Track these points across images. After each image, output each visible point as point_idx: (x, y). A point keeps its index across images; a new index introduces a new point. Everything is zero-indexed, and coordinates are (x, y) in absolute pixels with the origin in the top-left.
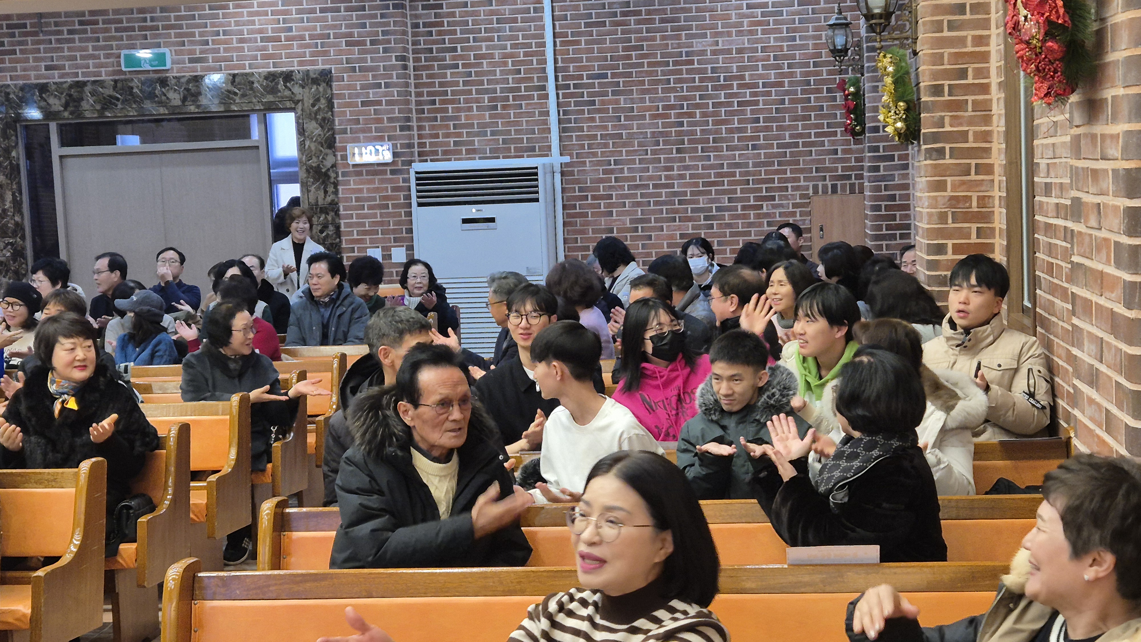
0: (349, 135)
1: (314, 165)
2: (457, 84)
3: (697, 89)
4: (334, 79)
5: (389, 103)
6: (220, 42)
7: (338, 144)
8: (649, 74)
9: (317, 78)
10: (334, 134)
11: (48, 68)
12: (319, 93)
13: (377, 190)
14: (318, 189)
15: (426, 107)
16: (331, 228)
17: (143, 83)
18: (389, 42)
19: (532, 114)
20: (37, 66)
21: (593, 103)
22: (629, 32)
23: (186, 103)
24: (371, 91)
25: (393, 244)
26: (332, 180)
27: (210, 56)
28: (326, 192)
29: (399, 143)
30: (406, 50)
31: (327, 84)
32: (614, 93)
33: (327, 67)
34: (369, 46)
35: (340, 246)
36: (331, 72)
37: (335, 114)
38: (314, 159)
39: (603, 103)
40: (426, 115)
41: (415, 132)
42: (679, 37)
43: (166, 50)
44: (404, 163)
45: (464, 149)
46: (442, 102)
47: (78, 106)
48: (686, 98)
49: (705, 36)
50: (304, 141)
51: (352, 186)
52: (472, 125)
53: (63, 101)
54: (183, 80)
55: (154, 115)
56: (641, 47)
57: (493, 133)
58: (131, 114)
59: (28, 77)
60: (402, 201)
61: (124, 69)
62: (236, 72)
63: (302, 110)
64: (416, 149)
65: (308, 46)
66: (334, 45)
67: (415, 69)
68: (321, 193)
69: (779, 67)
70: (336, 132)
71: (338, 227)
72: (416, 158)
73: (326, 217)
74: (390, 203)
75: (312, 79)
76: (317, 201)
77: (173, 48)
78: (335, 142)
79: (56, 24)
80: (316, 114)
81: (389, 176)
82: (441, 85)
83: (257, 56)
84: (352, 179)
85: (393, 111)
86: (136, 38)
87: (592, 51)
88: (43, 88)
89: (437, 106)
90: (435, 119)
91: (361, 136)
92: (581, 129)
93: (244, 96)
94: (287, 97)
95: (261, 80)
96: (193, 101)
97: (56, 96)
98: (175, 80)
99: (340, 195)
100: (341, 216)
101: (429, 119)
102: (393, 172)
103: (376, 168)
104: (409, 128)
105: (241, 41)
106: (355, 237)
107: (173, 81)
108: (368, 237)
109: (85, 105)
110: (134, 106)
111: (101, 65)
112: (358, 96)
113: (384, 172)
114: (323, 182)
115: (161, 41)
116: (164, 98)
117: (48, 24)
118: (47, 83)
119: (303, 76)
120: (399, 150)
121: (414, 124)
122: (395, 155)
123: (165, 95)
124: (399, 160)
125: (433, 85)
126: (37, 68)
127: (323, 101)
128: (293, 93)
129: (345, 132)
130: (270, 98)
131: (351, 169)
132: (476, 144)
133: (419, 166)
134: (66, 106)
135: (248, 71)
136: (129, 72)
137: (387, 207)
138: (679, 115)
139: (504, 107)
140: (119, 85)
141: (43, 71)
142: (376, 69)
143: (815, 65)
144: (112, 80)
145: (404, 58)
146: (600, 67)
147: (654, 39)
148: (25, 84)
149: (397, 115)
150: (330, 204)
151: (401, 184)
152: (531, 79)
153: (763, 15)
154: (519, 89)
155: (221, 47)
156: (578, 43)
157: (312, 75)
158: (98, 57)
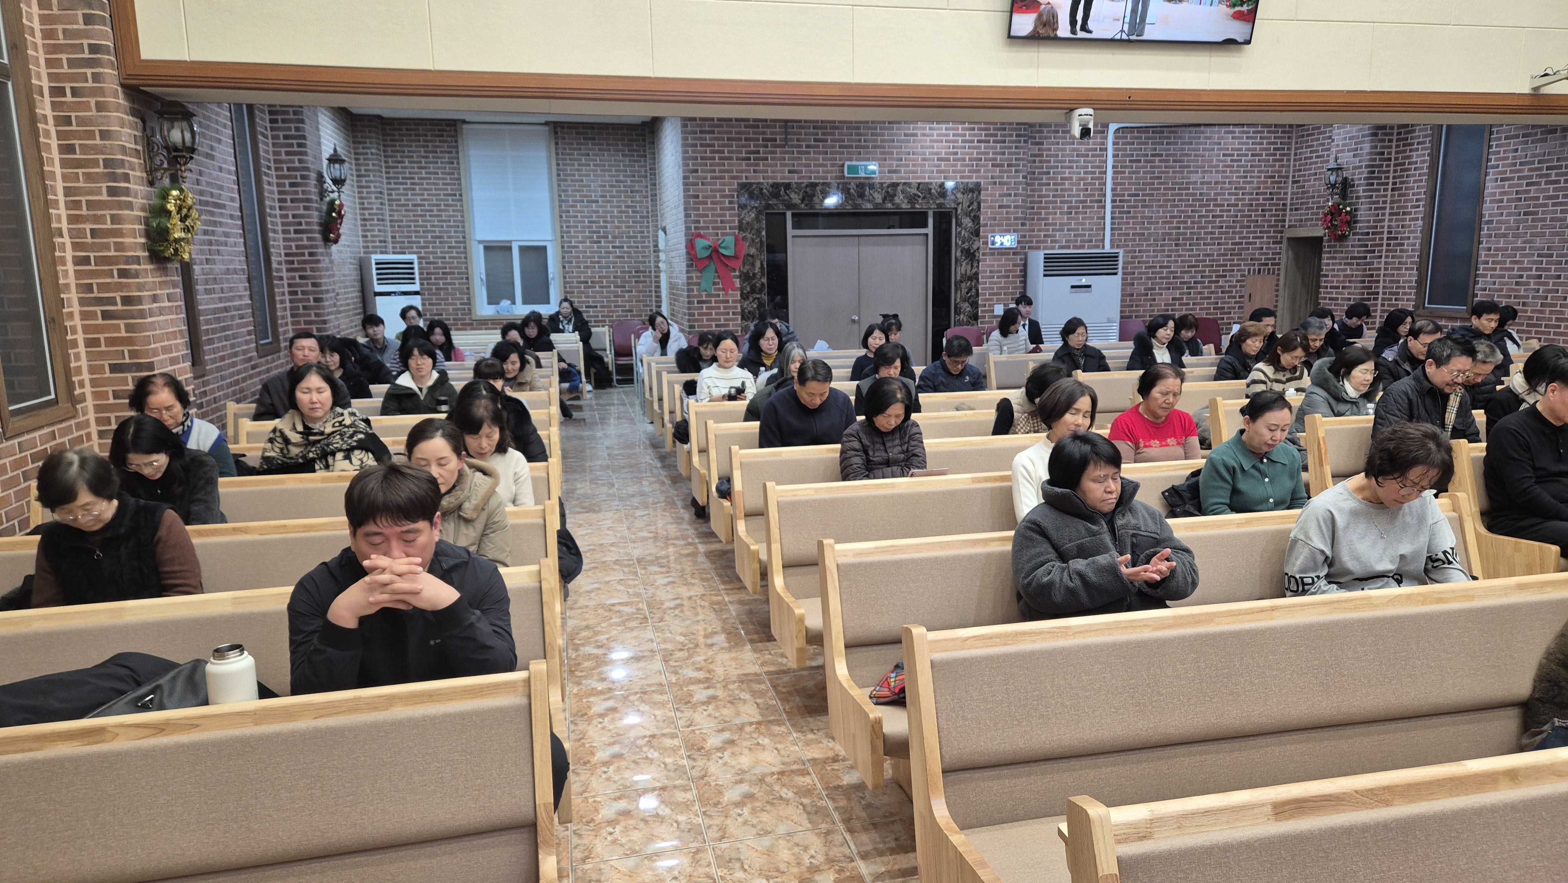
0: (989, 227)
1: (965, 248)
2: (1048, 196)
3: (1191, 206)
4: (983, 189)
5: (1015, 207)
6: (910, 160)
7: (982, 234)
8: (1164, 195)
9: (973, 188)
10: (979, 227)
11: (790, 172)
12: (973, 198)
13: (1002, 266)
14: (965, 264)
16: (973, 291)
17: (856, 186)
18: (1019, 165)
19: (1092, 218)
20: (783, 170)
21: (1129, 212)
22: (1155, 167)
23: (885, 201)
24: (1005, 199)
26: (977, 258)
27: (904, 169)
28: (972, 266)
29: (1020, 234)
30: (1026, 171)
31: (979, 192)
32: (1142, 206)
33: (978, 180)
34: (1006, 168)
36: (981, 184)
37: (982, 213)
38: (967, 244)
39: (1135, 212)
42: (1182, 172)
46: (1039, 208)
47: (811, 201)
48: (1183, 212)
49: (1197, 172)
50: (960, 231)
51: (988, 263)
52: (1055, 224)
53: (801, 196)
54: (885, 185)
55: (863, 209)
56: (1160, 178)
57: (1068, 230)
58: (847, 207)
59: (776, 178)
61: (846, 175)
62: (920, 181)
63: (962, 209)
65: (967, 165)
66: (984, 166)
68: (969, 267)
69: (1237, 194)
70: (981, 225)
71: (977, 291)
73: (971, 283)
75: (970, 188)
76: (964, 273)
77: (878, 162)
78: (979, 232)
79: (798, 140)
80: (970, 213)
81: (1011, 257)
82: (1039, 196)
83: (933, 170)
84: (990, 258)
85: (1017, 213)
86: (852, 153)
87: (1131, 178)
88: (787, 186)
91: (997, 228)
92: (1121, 229)
93: (924, 198)
94: (952, 200)
95: (937, 187)
96: (890, 200)
97: (796, 192)
98: (879, 185)
99: (981, 268)
100: (980, 283)
102: (1014, 254)
103: (1004, 250)
104: (1025, 225)
105: (924, 159)
106: (988, 297)
107: (877, 186)
110: (849, 202)
111: (828, 172)
112: (996, 201)
113: (1008, 254)
114: (971, 260)
115: (870, 156)
116: (871, 197)
117: (792, 140)
118: (792, 183)
119: (964, 186)
120: (1020, 239)
123: (872, 195)
124: (1020, 246)
126: (782, 172)
127: (975, 204)
128: (956, 197)
129: (986, 225)
131: (989, 251)
134: (803, 200)
135: (927, 181)
136: (850, 177)
137: (1008, 277)
138: (1178, 222)
139: (1076, 213)
140: (840, 186)
141: (787, 174)
142: (1009, 183)
143: (1257, 194)
144: (835, 183)
145: (1026, 177)
146: (1136, 189)
147: (1168, 172)
148: (774, 183)
149: (1020, 215)
150: (974, 274)
151: (1019, 262)
152: (1094, 195)
153: (1232, 161)
154: (1086, 201)
155: (911, 163)
156: (1124, 172)
157: (970, 186)
158: (826, 166)
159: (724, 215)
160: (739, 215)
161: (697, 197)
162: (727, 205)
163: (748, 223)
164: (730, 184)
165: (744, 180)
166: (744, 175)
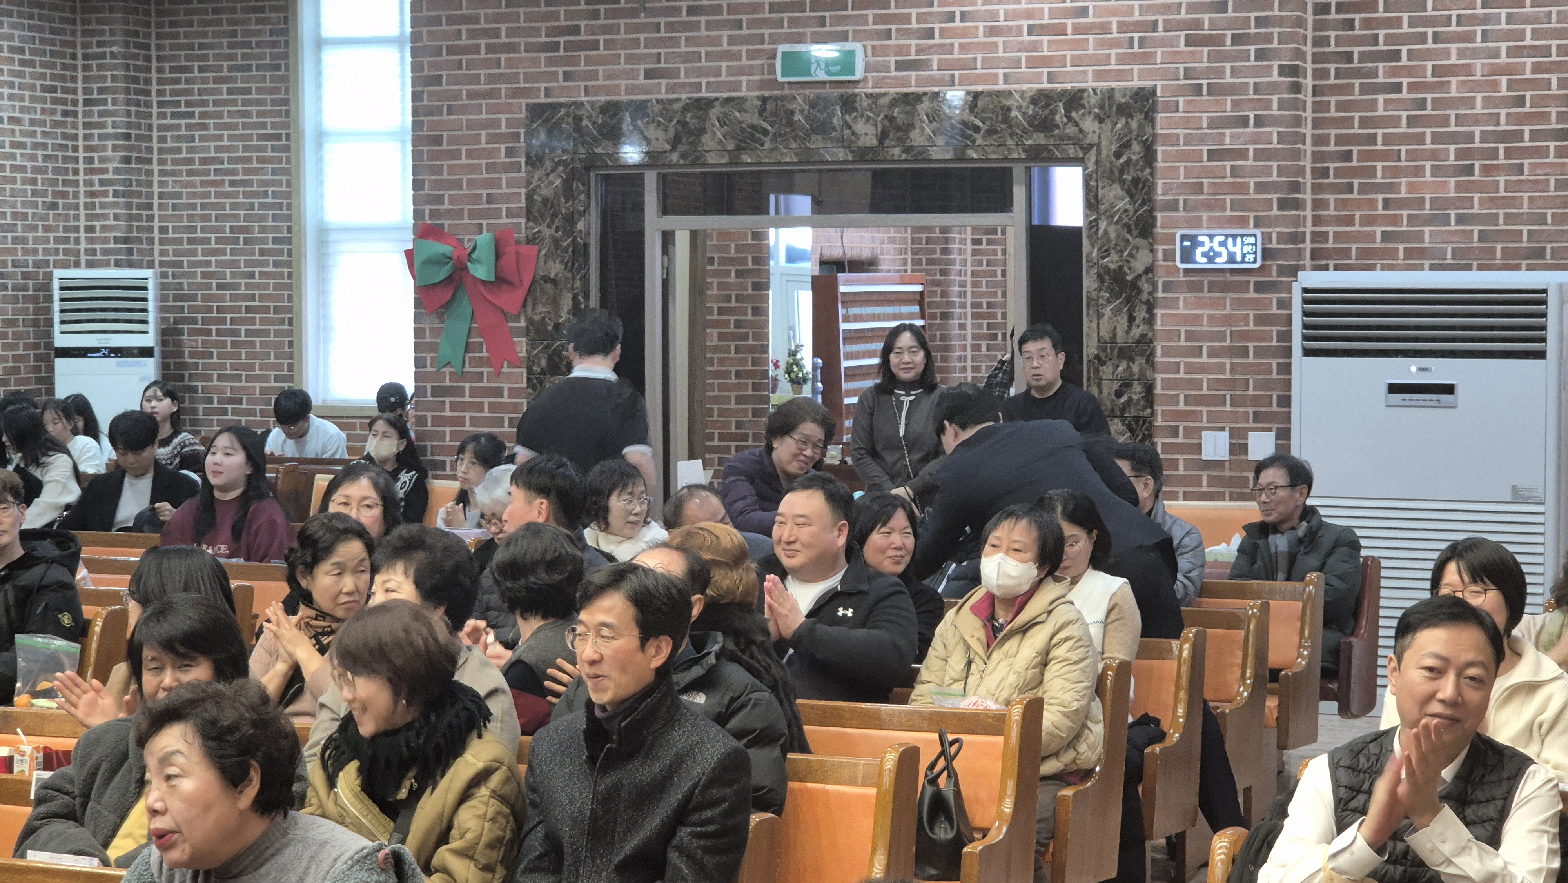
0: (1181, 214)
1: (1113, 266)
2: (1395, 122)
4: (1160, 106)
5: (1260, 155)
6: (954, 33)
7: (1159, 230)
9: (1126, 104)
10: (1151, 211)
11: (649, 74)
12: (1130, 131)
13: (1227, 320)
14: (1116, 312)
15: (1332, 165)
16: (1137, 387)
17: (813, 105)
18: (1268, 38)
20: (632, 69)
23: (887, 143)
24: (1228, 132)
25: (1251, 424)
26: (1145, 296)
27: (935, 58)
28: (1131, 319)
29: (1275, 231)
30: (1300, 55)
31: (1146, 117)
33: (1148, 84)
34: (1228, 46)
35: (1151, 423)
36: (1153, 92)
37: (1159, 173)
38: (1114, 256)
40: (1331, 180)
41: (1309, 213)
43: (856, 47)
44: (1282, 270)
45: (1401, 247)
46: (1363, 156)
47: (694, 144)
50: (1096, 220)
51: (1181, 311)
52: (1420, 203)
53: (671, 133)
54: (883, 101)
55: (828, 162)
57: (1461, 220)
58: (788, 159)
59: (615, 90)
60: (1274, 343)
61: (780, 78)
62: (980, 88)
63: (1097, 162)
64: (1308, 245)
65: (1115, 44)
66: (1163, 42)
67: (1316, 91)
68: (1123, 322)
70: (1159, 205)
71: (1149, 388)
72: (1308, 262)
73: (1129, 366)
74: (1251, 345)
75: (1119, 106)
76: (1115, 336)
77: (869, 43)
78: (1153, 225)
80: (1122, 171)
81: (1252, 294)
82: (1365, 123)
83: (1019, 60)
84: (1182, 297)
85: (1267, 171)
86: (804, 23)
89: (1355, 163)
90: (1349, 188)
91: (1205, 215)
93: (991, 132)
94: (1070, 138)
95: (1024, 104)
96: (898, 139)
97: (659, 124)
98: (870, 101)
99: (1158, 326)
100: (1159, 366)
101: (1336, 189)
102: (1260, 287)
103: (1229, 277)
104: (1297, 204)
105: (993, 31)
106: (1182, 406)
107: (866, 103)
108: (1205, 409)
109: (707, 141)
110: (794, 145)
111: (741, 71)
112: (1202, 139)
113: (1244, 287)
114: (1128, 300)
115: (850, 28)
116: (847, 132)
118: (648, 101)
119: (1103, 100)
120: (1274, 245)
121: (1308, 196)
122: (1267, 254)
123: (850, 127)
124: (1274, 264)
125: (1347, 122)
126: (631, 75)
127: (1136, 147)
128: (1081, 131)
129: (1173, 206)
130: (1038, 139)
131: (1182, 278)
132: (1427, 238)
133: (1311, 278)
134: (676, 142)
135: (1001, 86)
136: (789, 83)
137: (1244, 352)
139: (1487, 170)
140: (770, 107)
141: (642, 80)
142: (1241, 89)
144: (758, 98)
145: (1293, 71)
148: (609, 103)
149: (1274, 178)
150: (1139, 341)
151: (1275, 311)
155: (957, 42)
157: (1119, 98)
158: (737, 56)
159: (496, 183)
160: (529, 182)
161: (438, 140)
162: (503, 158)
163: (545, 201)
164: (509, 109)
165: (542, 99)
166: (542, 86)
